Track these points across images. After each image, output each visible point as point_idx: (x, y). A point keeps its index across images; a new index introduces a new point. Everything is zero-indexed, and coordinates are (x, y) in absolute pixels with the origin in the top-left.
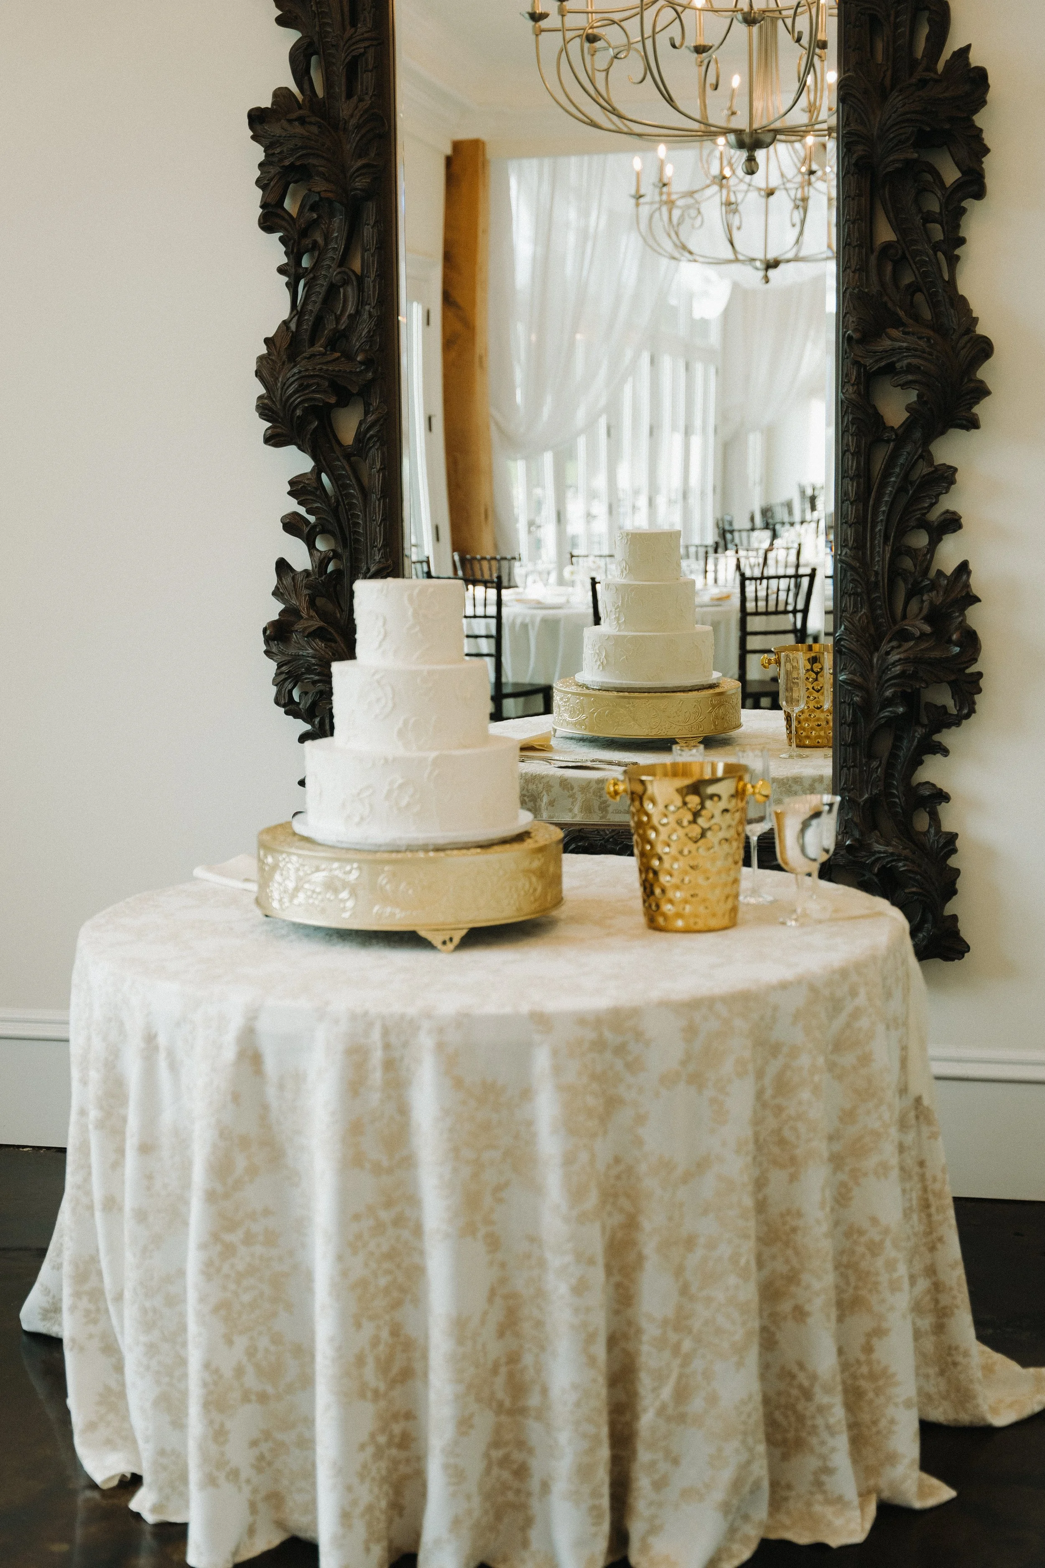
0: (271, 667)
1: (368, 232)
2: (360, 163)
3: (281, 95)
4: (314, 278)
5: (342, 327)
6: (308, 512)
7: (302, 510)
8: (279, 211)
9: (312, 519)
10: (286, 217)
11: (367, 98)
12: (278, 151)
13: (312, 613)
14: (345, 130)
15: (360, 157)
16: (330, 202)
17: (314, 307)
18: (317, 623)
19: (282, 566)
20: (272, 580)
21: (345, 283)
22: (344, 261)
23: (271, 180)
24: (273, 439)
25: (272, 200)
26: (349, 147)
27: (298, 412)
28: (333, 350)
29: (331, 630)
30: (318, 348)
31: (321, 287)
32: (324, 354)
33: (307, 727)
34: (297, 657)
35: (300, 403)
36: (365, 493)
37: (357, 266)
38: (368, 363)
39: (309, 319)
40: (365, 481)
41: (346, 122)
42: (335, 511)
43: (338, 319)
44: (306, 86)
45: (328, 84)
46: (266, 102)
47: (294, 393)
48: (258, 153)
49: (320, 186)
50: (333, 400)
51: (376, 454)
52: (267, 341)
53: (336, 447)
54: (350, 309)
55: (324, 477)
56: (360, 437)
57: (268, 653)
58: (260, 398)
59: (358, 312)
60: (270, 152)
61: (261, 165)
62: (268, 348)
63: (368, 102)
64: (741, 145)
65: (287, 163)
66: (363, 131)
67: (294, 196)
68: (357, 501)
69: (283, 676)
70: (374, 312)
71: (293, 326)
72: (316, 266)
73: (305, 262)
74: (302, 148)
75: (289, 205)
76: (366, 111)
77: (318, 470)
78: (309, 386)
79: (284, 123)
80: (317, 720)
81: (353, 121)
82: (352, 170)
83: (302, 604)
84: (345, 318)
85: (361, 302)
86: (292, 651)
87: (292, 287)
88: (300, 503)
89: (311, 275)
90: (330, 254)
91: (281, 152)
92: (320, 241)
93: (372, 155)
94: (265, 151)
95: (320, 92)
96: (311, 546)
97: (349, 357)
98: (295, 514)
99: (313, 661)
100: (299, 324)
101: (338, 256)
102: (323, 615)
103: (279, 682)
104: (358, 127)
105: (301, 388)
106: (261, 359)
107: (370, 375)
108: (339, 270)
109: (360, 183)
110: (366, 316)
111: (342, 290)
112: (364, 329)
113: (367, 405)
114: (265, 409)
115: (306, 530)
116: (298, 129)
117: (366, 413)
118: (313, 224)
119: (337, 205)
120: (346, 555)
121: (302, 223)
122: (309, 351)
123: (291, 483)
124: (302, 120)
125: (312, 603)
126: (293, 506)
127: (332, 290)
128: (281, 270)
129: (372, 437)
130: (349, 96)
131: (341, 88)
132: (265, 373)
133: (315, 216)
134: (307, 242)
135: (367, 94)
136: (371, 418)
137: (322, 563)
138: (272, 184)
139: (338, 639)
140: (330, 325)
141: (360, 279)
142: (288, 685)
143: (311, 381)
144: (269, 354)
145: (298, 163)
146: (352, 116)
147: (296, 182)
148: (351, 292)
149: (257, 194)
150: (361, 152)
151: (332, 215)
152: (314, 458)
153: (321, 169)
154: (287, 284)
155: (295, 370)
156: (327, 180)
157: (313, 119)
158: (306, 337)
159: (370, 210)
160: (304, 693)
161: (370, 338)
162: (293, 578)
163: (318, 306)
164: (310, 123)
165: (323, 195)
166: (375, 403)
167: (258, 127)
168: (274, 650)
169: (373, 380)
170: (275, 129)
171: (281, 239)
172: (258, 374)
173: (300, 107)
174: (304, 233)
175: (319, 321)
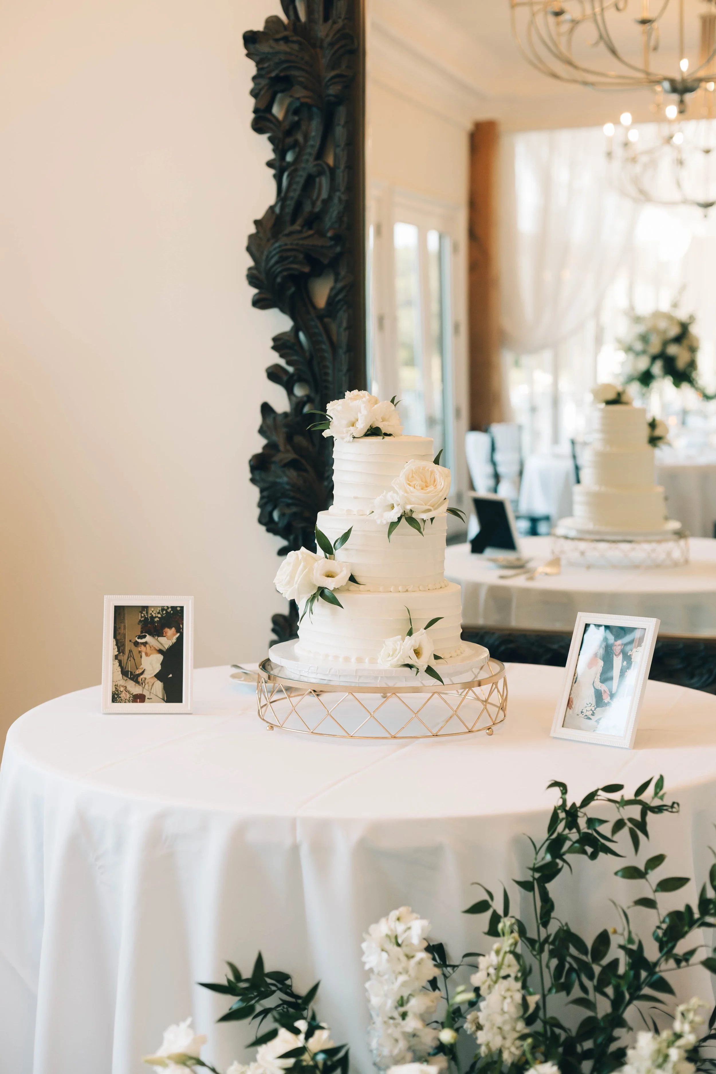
0: (254, 493)
1: (340, 131)
2: (333, 73)
3: (272, 22)
4: (296, 170)
5: (317, 209)
6: (288, 363)
7: (282, 362)
8: (268, 116)
9: (291, 369)
10: (273, 120)
11: (340, 21)
12: (266, 65)
13: (289, 447)
14: (321, 47)
15: (333, 69)
16: (309, 106)
17: (294, 195)
18: (291, 456)
19: (266, 409)
20: (258, 420)
21: (320, 173)
22: (320, 155)
23: (260, 90)
24: (259, 303)
25: (262, 106)
26: (324, 62)
27: (279, 280)
28: (310, 228)
29: (303, 462)
30: (297, 227)
31: (301, 180)
32: (300, 232)
33: (284, 543)
34: (274, 484)
35: (280, 272)
36: (334, 347)
37: (330, 161)
38: (337, 238)
39: (291, 203)
40: (335, 338)
41: (322, 41)
42: (310, 363)
43: (313, 204)
44: (291, 13)
45: (310, 11)
46: (259, 26)
47: (277, 263)
48: (251, 68)
49: (300, 93)
50: (307, 269)
51: (343, 316)
52: (257, 222)
53: (311, 309)
54: (324, 195)
55: (302, 336)
56: (331, 302)
57: (253, 480)
58: (250, 269)
59: (330, 198)
60: (261, 66)
61: (254, 78)
62: (257, 228)
63: (340, 23)
64: (674, 90)
65: (273, 74)
66: (337, 47)
67: (281, 104)
68: (328, 355)
69: (265, 500)
70: (344, 197)
71: (277, 210)
72: (297, 160)
73: (289, 157)
74: (285, 61)
75: (278, 111)
76: (339, 31)
77: (296, 330)
78: (287, 258)
79: (272, 43)
80: (292, 537)
81: (329, 39)
82: (327, 79)
83: (280, 439)
84: (319, 204)
85: (333, 189)
86: (271, 479)
87: (278, 178)
88: (282, 356)
89: (292, 168)
90: (309, 150)
91: (269, 66)
92: (300, 138)
93: (344, 67)
94: (257, 66)
95: (303, 16)
96: (290, 392)
97: (322, 234)
98: (277, 366)
99: (287, 487)
100: (282, 208)
101: (314, 151)
102: (297, 449)
103: (262, 505)
104: (332, 44)
105: (282, 259)
106: (251, 237)
107: (338, 249)
108: (316, 162)
109: (333, 90)
110: (336, 201)
111: (317, 180)
112: (334, 211)
113: (337, 275)
114: (253, 279)
115: (285, 378)
116: (282, 47)
117: (336, 281)
118: (295, 127)
119: (315, 110)
120: (317, 399)
121: (286, 125)
122: (289, 229)
123: (275, 339)
124: (286, 40)
125: (289, 438)
126: (275, 359)
127: (310, 181)
128: (270, 164)
129: (340, 301)
130: (326, 19)
131: (319, 15)
132: (254, 249)
133: (296, 118)
134: (290, 140)
135: (340, 18)
136: (339, 285)
137: (298, 406)
138: (262, 93)
139: (309, 468)
140: (307, 208)
141: (332, 171)
142: (269, 508)
143: (289, 254)
144: (258, 232)
145: (282, 74)
146: (327, 35)
147: (282, 91)
148: (324, 182)
149: (251, 102)
150: (333, 65)
151: (310, 119)
152: (293, 318)
153: (301, 79)
154: (275, 176)
155: (277, 245)
156: (305, 88)
157: (295, 38)
158: (288, 218)
159: (341, 113)
160: (282, 515)
161: (340, 219)
162: (275, 419)
163: (298, 193)
164: (293, 42)
165: (303, 100)
166: (343, 272)
167: (251, 46)
168: (257, 477)
169: (340, 255)
170: (264, 48)
171: (270, 139)
172: (249, 249)
173: (285, 27)
174: (289, 133)
175: (299, 206)
